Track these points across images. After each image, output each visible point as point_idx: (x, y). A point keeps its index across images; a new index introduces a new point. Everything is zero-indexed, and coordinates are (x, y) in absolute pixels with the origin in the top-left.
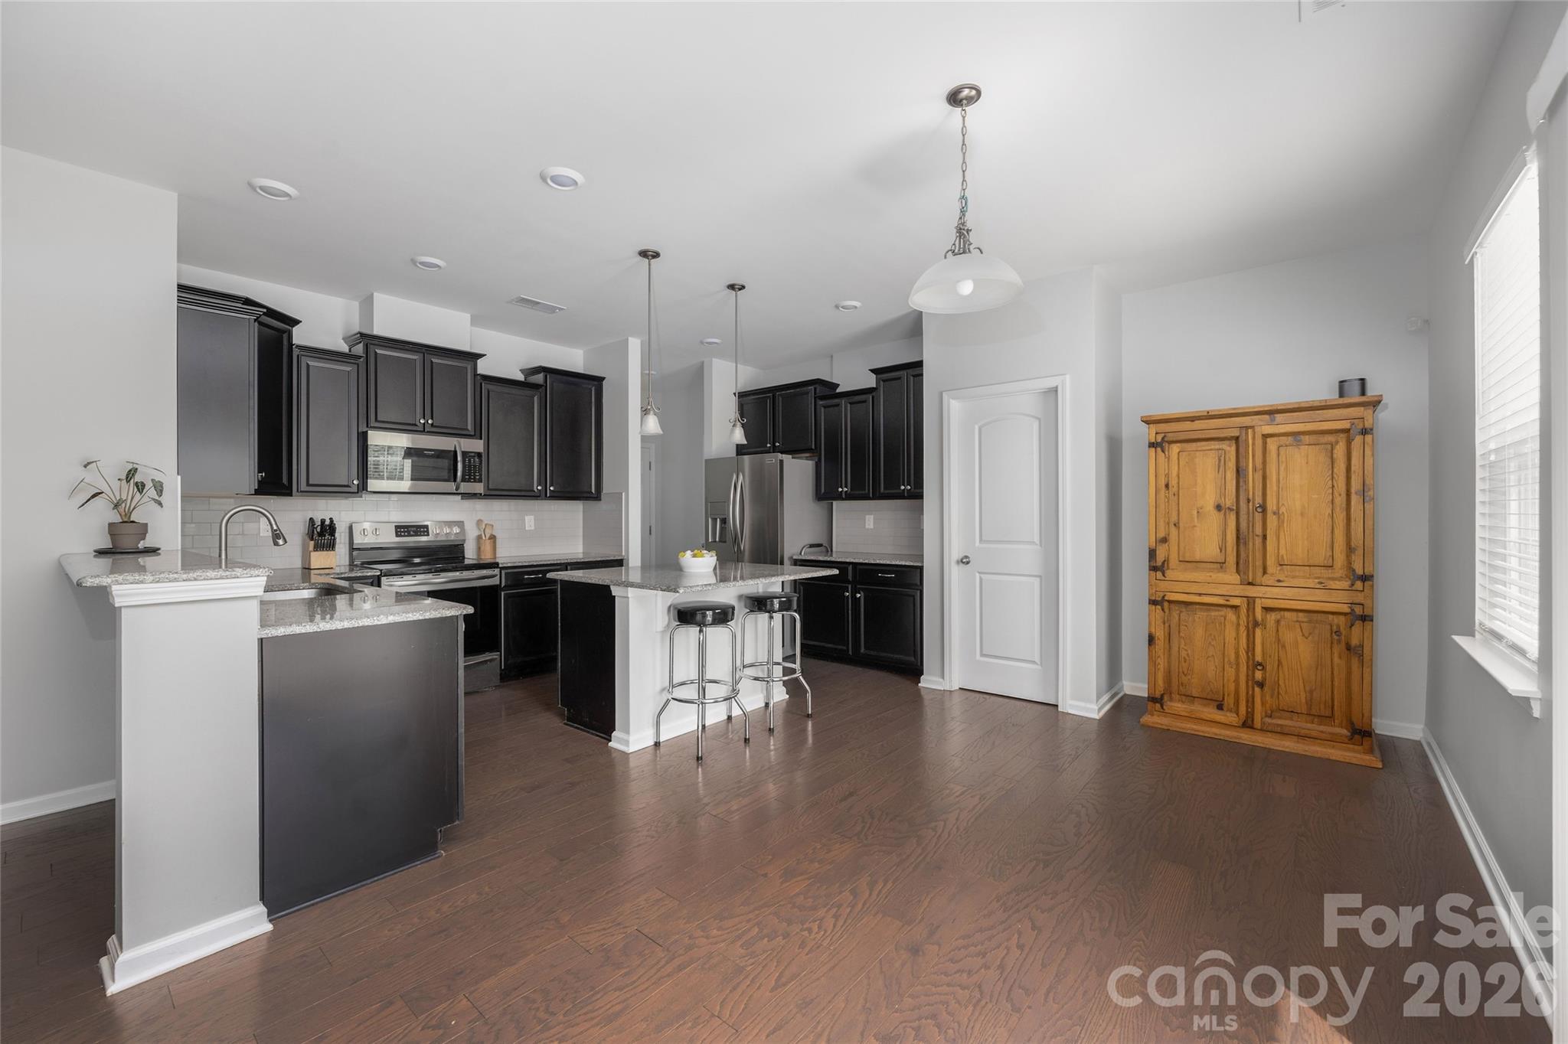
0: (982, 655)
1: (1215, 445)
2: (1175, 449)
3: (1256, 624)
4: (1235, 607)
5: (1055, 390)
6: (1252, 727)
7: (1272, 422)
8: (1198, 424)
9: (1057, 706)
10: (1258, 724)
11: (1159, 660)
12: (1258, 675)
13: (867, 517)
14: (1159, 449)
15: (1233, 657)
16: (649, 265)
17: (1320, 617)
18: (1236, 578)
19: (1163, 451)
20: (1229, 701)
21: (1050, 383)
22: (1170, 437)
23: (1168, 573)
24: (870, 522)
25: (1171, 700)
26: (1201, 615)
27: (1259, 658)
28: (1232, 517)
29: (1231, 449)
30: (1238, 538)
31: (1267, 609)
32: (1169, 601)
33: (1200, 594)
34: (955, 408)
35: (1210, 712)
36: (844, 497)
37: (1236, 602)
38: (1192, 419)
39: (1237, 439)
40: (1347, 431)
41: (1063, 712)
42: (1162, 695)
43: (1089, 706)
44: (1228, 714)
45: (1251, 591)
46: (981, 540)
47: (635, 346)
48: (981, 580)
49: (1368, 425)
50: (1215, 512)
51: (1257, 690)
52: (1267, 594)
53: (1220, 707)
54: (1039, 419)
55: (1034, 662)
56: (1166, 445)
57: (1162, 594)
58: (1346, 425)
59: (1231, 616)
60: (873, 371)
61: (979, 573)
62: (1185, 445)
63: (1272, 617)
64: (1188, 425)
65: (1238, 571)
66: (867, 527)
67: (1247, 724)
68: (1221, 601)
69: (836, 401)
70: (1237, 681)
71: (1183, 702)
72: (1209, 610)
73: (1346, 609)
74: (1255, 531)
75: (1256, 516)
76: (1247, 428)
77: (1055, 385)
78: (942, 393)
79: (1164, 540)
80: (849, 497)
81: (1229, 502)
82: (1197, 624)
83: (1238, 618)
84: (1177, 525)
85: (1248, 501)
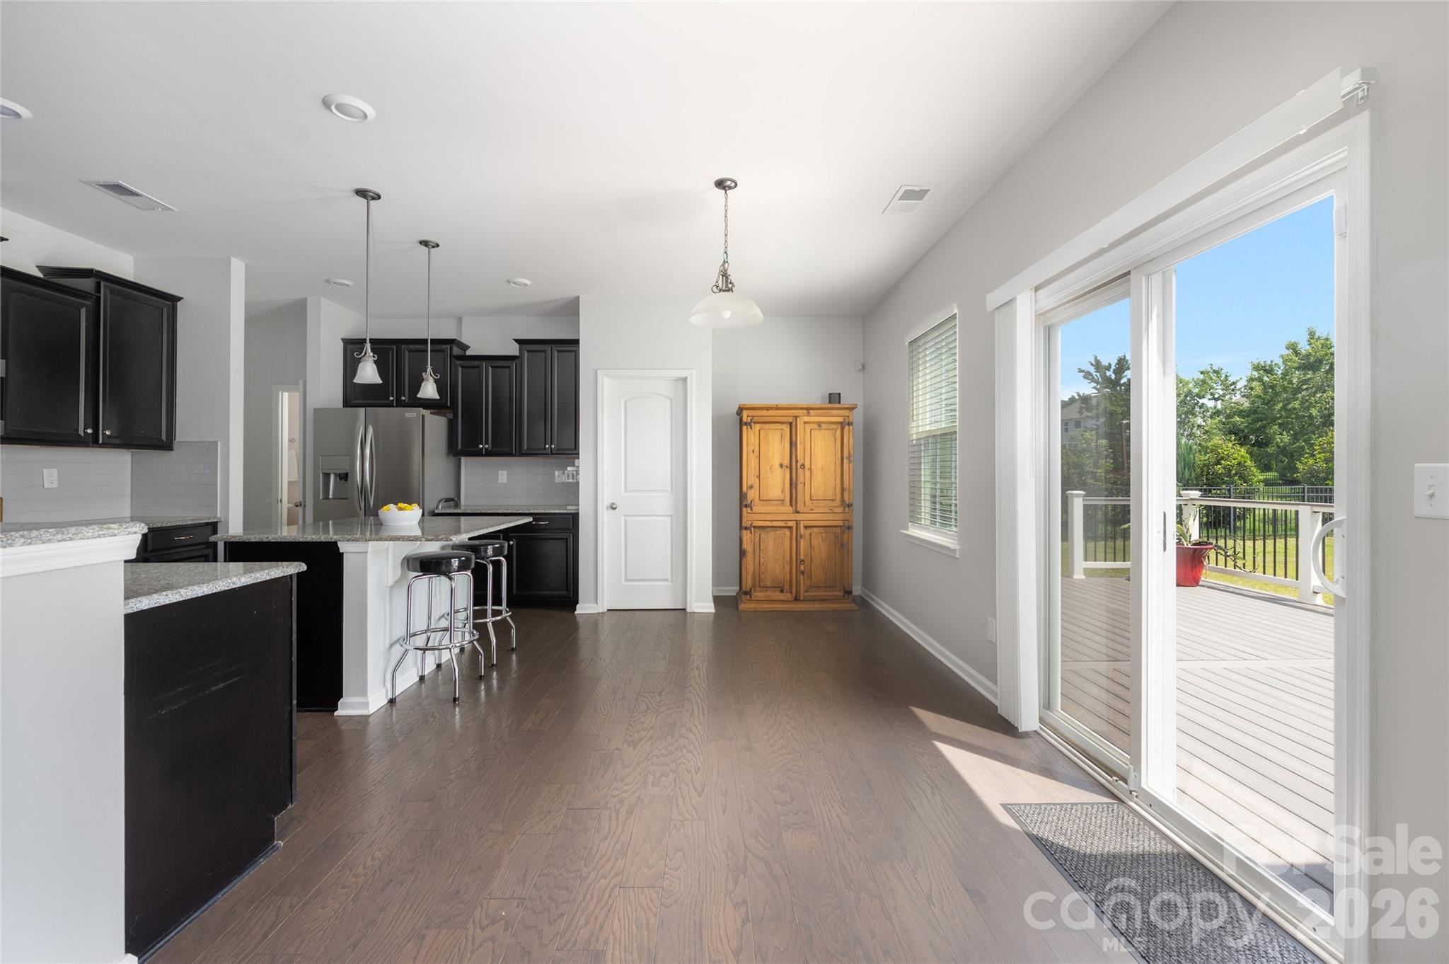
0: (627, 580)
1: (779, 426)
2: (758, 427)
3: (801, 537)
4: (790, 528)
5: (685, 379)
6: (799, 600)
7: (808, 414)
8: (770, 413)
9: (685, 609)
10: (802, 598)
11: (749, 566)
12: (802, 567)
13: (500, 472)
14: (749, 427)
15: (788, 558)
16: (368, 206)
17: (830, 529)
18: (790, 509)
19: (751, 428)
20: (787, 587)
21: (682, 374)
22: (756, 419)
23: (754, 508)
24: (503, 476)
25: (755, 591)
26: (772, 534)
27: (802, 558)
28: (788, 471)
29: (786, 428)
30: (791, 484)
31: (806, 527)
32: (754, 527)
33: (772, 521)
34: (607, 384)
35: (777, 595)
36: (484, 453)
37: (790, 524)
38: (768, 409)
39: (791, 424)
40: (841, 423)
41: (690, 613)
42: (751, 589)
43: (707, 604)
44: (787, 594)
45: (798, 517)
46: (626, 490)
47: (238, 268)
48: (626, 521)
49: (851, 421)
50: (779, 468)
51: (802, 576)
52: (804, 519)
53: (782, 591)
54: (671, 399)
55: (667, 580)
56: (753, 424)
57: (750, 522)
58: (841, 419)
59: (787, 532)
60: (517, 341)
61: (624, 516)
62: (763, 425)
63: (808, 531)
64: (764, 413)
65: (791, 505)
66: (500, 481)
67: (797, 599)
68: (782, 524)
69: (476, 363)
70: (791, 574)
71: (762, 592)
72: (775, 530)
73: (841, 523)
74: (801, 479)
75: (800, 471)
76: (796, 417)
77: (685, 376)
78: (596, 371)
79: (751, 487)
80: (489, 454)
81: (786, 462)
82: (770, 540)
83: (791, 534)
84: (759, 477)
85: (797, 462)
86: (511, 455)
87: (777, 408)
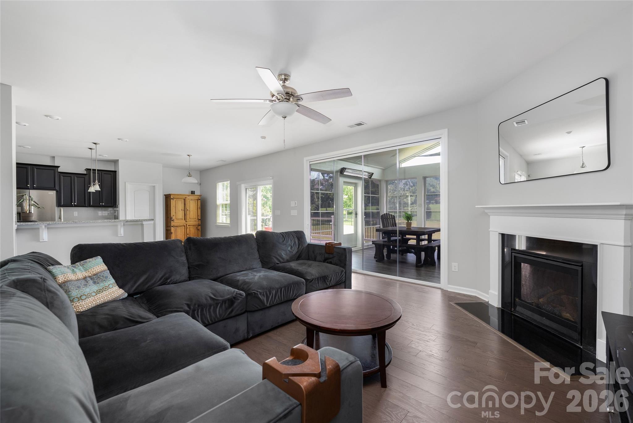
1: (181, 200)
2: (175, 200)
3: (187, 228)
4: (184, 226)
7: (189, 197)
11: (173, 236)
12: (188, 236)
13: (74, 212)
15: (184, 234)
17: (194, 226)
18: (185, 221)
19: (173, 200)
22: (174, 198)
23: (174, 221)
26: (179, 228)
27: (188, 233)
28: (184, 211)
30: (184, 214)
31: (189, 225)
32: (174, 226)
33: (179, 224)
34: (129, 186)
36: (73, 206)
37: (185, 225)
38: (178, 195)
39: (184, 199)
45: (187, 223)
49: (200, 199)
50: (181, 210)
52: (188, 223)
54: (150, 190)
58: (197, 198)
59: (184, 227)
60: (86, 169)
62: (177, 199)
63: (189, 226)
64: (177, 196)
65: (185, 220)
66: (75, 215)
68: (182, 225)
69: (69, 175)
70: (185, 237)
73: (198, 224)
74: (187, 213)
75: (187, 211)
76: (186, 198)
77: (154, 185)
78: (125, 183)
79: (174, 216)
80: (75, 206)
81: (183, 209)
82: (179, 230)
83: (185, 227)
84: (176, 213)
85: (186, 209)
86: (86, 207)
87: (181, 195)
